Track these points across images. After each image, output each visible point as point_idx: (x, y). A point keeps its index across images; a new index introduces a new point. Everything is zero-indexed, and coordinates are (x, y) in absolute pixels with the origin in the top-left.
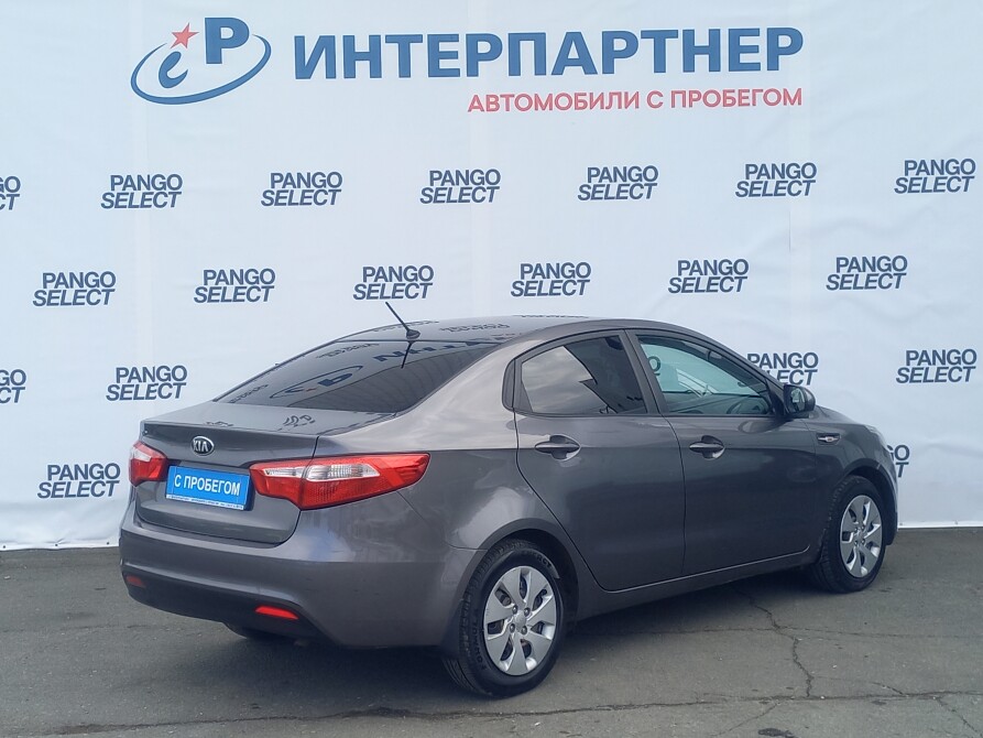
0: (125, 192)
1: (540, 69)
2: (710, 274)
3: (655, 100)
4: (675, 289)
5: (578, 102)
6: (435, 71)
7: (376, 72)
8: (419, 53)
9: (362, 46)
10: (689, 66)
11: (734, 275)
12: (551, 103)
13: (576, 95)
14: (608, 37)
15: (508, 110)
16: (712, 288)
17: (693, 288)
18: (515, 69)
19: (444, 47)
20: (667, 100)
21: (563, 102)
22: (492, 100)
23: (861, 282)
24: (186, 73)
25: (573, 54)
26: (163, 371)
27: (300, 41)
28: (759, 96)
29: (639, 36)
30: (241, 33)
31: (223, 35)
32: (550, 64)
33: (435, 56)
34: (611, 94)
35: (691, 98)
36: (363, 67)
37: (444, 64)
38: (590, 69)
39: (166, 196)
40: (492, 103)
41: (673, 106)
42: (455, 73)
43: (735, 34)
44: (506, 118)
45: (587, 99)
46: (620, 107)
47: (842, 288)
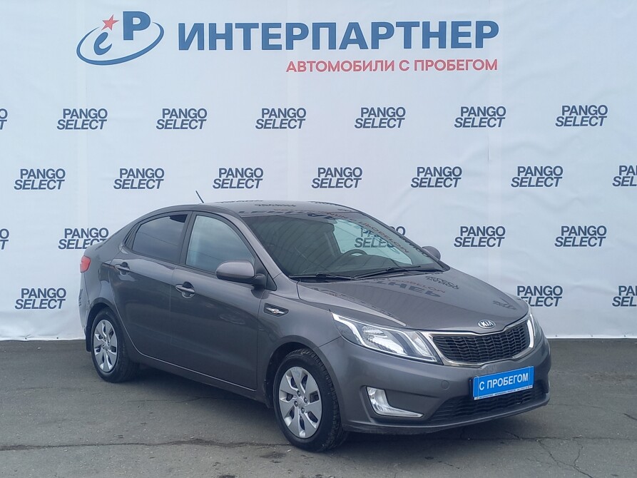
0: (73, 119)
1: (332, 46)
2: (437, 176)
3: (404, 65)
4: (415, 185)
5: (356, 66)
6: (266, 46)
7: (229, 46)
8: (256, 35)
9: (221, 30)
10: (426, 44)
11: (453, 177)
12: (339, 66)
13: (355, 62)
14: (375, 26)
15: (311, 71)
16: (438, 184)
17: (426, 184)
18: (316, 45)
19: (272, 31)
20: (412, 65)
21: (346, 66)
22: (302, 64)
23: (534, 182)
24: (111, 45)
25: (353, 36)
26: (94, 231)
27: (182, 27)
28: (470, 64)
29: (394, 26)
30: (145, 21)
31: (134, 22)
32: (339, 42)
33: (266, 37)
34: (377, 62)
35: (427, 64)
36: (221, 43)
37: (272, 42)
38: (363, 46)
39: (97, 122)
40: (301, 67)
41: (416, 70)
42: (279, 47)
43: (456, 25)
44: (311, 76)
45: (361, 64)
46: (382, 70)
47: (521, 186)
